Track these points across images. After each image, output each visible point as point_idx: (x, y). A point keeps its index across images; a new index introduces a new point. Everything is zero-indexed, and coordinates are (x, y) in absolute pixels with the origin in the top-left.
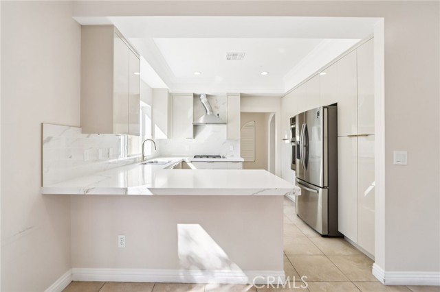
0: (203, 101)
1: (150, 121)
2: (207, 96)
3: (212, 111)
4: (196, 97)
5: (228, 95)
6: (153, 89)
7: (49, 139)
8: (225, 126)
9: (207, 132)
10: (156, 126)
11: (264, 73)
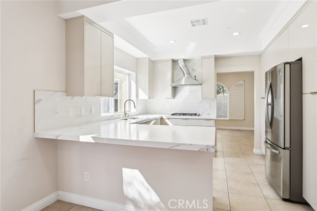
0: (180, 65)
1: (135, 84)
2: (185, 60)
3: (189, 73)
4: (174, 62)
5: (203, 58)
6: (137, 58)
7: (40, 100)
8: (200, 86)
9: (185, 92)
10: (139, 89)
11: (236, 34)
